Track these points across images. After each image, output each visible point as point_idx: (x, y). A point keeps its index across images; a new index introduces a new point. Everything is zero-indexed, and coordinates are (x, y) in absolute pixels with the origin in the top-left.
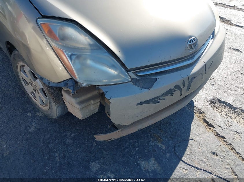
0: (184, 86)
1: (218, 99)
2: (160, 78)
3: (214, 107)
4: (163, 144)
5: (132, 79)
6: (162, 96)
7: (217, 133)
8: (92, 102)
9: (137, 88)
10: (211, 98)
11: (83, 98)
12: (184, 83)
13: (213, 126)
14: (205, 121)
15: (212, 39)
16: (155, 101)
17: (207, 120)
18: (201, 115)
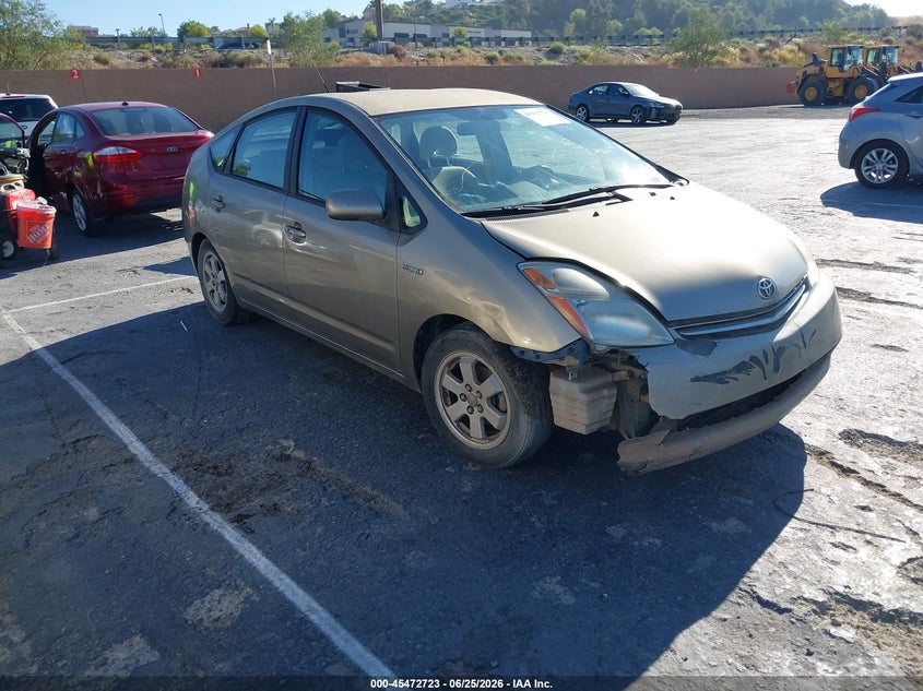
0: (767, 360)
1: (859, 432)
2: (721, 342)
3: (852, 444)
4: (748, 498)
5: (675, 340)
6: (730, 372)
7: (865, 480)
8: (605, 392)
9: (685, 354)
10: (841, 430)
11: (590, 384)
12: (765, 354)
13: (854, 472)
14: (834, 465)
15: (807, 294)
16: (719, 378)
17: (839, 462)
18: (824, 458)
